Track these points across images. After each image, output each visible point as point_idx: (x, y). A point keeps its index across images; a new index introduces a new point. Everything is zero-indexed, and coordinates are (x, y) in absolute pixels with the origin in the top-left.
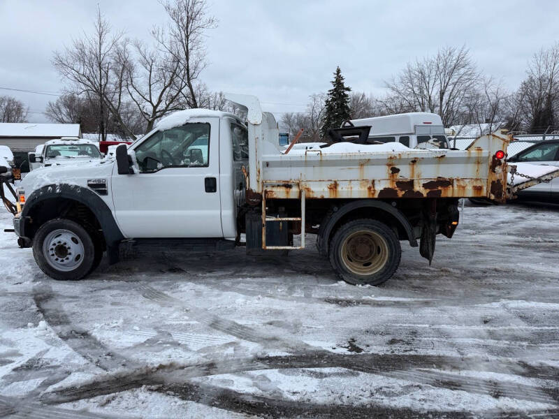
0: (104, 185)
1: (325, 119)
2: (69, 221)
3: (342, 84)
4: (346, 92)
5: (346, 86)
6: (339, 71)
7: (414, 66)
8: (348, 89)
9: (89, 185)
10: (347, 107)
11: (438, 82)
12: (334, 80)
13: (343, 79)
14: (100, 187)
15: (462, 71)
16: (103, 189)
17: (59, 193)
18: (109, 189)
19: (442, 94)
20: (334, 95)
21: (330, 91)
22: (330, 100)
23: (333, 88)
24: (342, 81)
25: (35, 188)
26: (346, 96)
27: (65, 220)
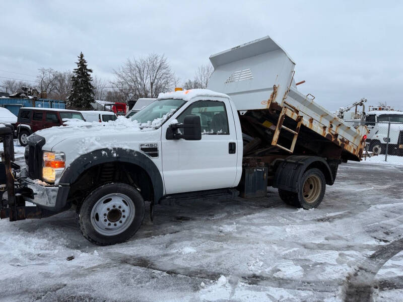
0: (156, 149)
1: (72, 91)
2: (123, 184)
3: (86, 66)
4: (89, 73)
5: (88, 68)
6: (82, 56)
7: (133, 62)
8: (91, 71)
9: (142, 149)
10: (90, 84)
11: (149, 76)
12: (79, 62)
13: (85, 62)
14: (153, 151)
15: (164, 71)
16: (155, 152)
17: (117, 158)
18: (160, 153)
19: (152, 84)
20: (79, 73)
21: (75, 70)
22: (76, 76)
23: (78, 68)
24: (85, 64)
25: (82, 152)
26: (89, 75)
27: (119, 184)
